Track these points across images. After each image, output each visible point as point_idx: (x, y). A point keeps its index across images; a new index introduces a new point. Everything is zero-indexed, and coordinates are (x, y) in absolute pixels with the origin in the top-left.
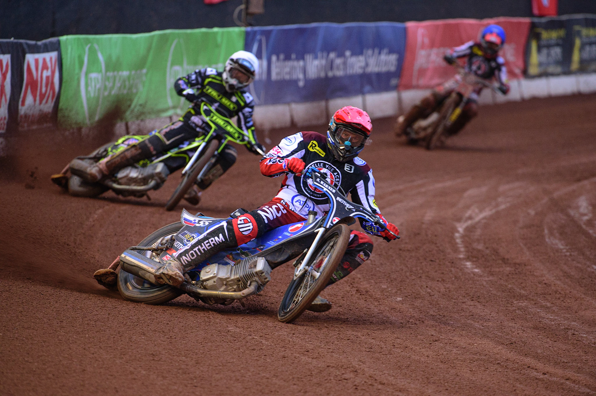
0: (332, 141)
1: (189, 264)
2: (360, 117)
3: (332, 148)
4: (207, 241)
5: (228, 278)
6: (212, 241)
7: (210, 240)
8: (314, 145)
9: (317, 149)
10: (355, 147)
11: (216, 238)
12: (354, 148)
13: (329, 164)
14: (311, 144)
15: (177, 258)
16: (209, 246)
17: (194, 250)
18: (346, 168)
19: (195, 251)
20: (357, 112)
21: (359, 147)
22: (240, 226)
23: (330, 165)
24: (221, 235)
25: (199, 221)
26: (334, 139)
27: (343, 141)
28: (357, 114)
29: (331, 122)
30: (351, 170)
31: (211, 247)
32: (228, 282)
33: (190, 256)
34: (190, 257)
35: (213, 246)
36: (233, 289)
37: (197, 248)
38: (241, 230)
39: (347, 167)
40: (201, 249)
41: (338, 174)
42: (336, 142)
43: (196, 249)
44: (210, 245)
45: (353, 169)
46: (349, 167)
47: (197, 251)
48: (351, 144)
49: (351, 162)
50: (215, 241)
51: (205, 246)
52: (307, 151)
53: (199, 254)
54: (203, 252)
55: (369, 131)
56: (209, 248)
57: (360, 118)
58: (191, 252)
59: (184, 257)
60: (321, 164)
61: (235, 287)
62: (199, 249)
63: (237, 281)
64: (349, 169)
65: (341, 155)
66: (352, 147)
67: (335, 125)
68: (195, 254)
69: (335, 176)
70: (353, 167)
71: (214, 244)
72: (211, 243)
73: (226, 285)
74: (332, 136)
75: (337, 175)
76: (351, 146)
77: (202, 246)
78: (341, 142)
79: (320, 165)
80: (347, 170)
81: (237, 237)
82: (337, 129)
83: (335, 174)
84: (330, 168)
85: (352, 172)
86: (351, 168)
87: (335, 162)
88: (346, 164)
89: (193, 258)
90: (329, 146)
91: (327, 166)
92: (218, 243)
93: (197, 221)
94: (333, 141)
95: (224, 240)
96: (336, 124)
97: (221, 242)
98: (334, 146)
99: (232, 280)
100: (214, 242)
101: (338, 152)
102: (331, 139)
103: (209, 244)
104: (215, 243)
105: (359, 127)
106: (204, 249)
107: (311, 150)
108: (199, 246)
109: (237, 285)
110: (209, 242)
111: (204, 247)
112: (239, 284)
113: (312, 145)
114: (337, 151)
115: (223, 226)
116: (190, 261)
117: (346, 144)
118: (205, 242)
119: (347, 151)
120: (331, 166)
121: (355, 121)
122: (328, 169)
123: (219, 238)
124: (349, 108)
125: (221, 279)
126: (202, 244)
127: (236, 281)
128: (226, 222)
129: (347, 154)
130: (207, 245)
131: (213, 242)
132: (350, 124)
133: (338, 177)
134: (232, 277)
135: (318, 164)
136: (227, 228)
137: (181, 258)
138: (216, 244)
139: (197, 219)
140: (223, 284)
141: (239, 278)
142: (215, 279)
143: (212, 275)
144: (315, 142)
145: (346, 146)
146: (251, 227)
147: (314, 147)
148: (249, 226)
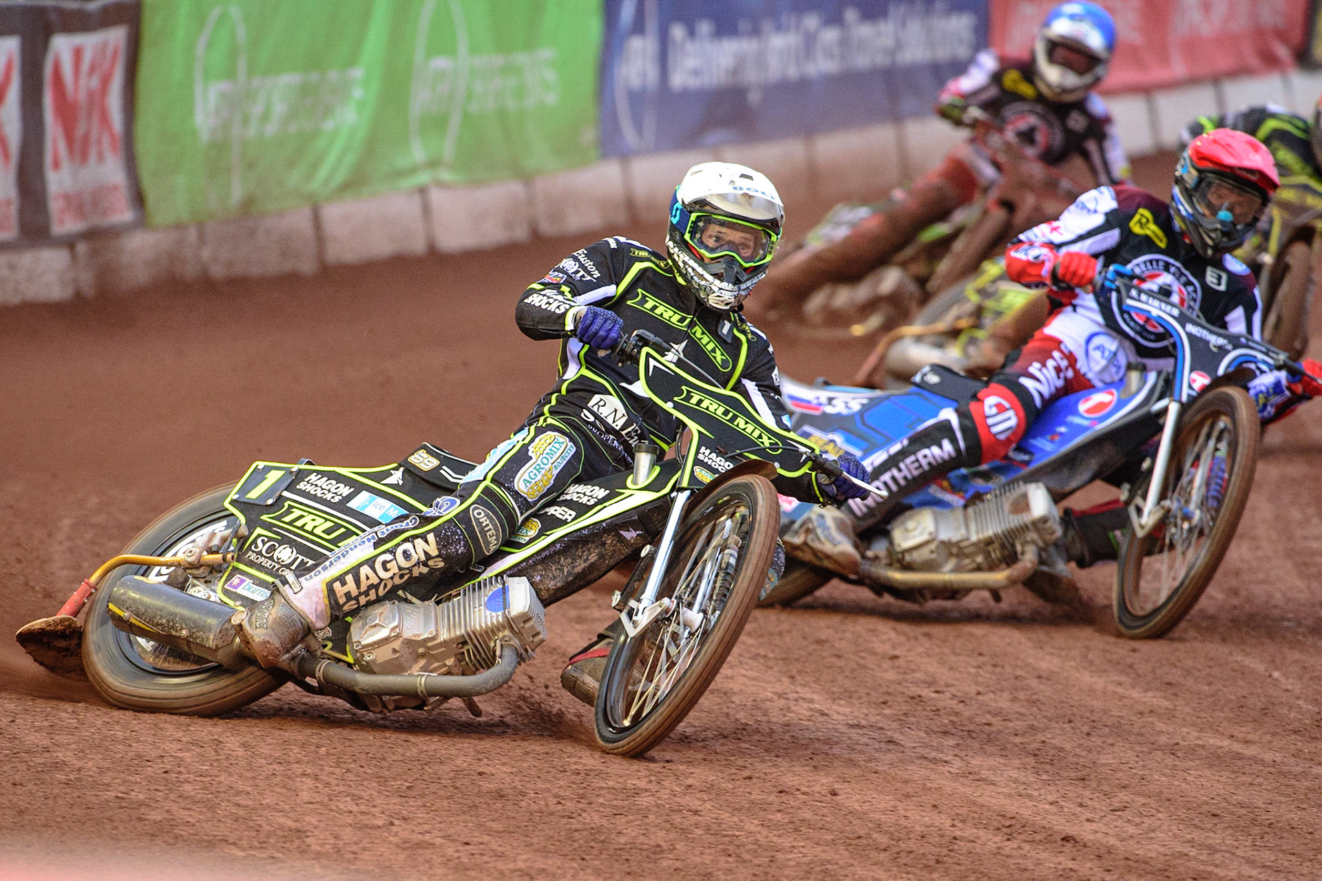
0: (1185, 210)
2: (1253, 154)
3: (1185, 225)
4: (912, 458)
5: (964, 540)
6: (925, 456)
7: (920, 455)
8: (1144, 220)
9: (1152, 230)
10: (1241, 224)
11: (935, 450)
12: (1239, 227)
13: (1177, 264)
14: (1137, 217)
16: (917, 468)
18: (1210, 278)
20: (1246, 142)
23: (1178, 268)
25: (830, 400)
26: (1192, 205)
27: (1214, 211)
28: (1247, 148)
29: (1183, 163)
30: (1219, 284)
31: (921, 470)
32: (961, 548)
35: (927, 467)
37: (889, 473)
38: (993, 430)
39: (1212, 275)
40: (899, 476)
41: (1195, 291)
42: (1195, 214)
43: (886, 477)
44: (921, 466)
45: (1223, 282)
46: (1217, 276)
47: (890, 482)
48: (1231, 218)
49: (1222, 264)
50: (934, 457)
51: (907, 468)
52: (1127, 234)
53: (894, 488)
54: (902, 482)
55: (1274, 185)
56: (916, 473)
57: (1255, 157)
59: (857, 500)
60: (1160, 263)
62: (893, 478)
63: (986, 544)
64: (1215, 281)
65: (1209, 245)
66: (1234, 224)
67: (1194, 173)
69: (1188, 294)
70: (1225, 277)
71: (930, 464)
72: (924, 462)
73: (958, 556)
74: (1187, 197)
75: (1192, 293)
76: (1231, 221)
77: (900, 470)
78: (1207, 212)
80: (1211, 282)
81: (984, 448)
82: (1200, 181)
83: (1190, 288)
84: (1179, 275)
85: (1222, 287)
86: (1220, 278)
88: (1210, 269)
90: (1177, 222)
91: (1173, 269)
92: (940, 460)
93: (824, 400)
94: (1190, 210)
95: (954, 454)
96: (1199, 171)
97: (947, 457)
98: (1190, 222)
99: (973, 544)
100: (930, 459)
101: (1200, 239)
102: (1185, 208)
103: (916, 464)
104: (933, 461)
105: (1254, 178)
106: (905, 478)
107: (1137, 229)
108: (894, 470)
109: (983, 554)
110: (917, 460)
111: (905, 472)
113: (1140, 221)
114: (1199, 233)
115: (948, 422)
117: (1221, 218)
118: (908, 460)
119: (1223, 235)
120: (1180, 270)
121: (1247, 163)
123: (943, 451)
125: (946, 544)
126: (902, 464)
127: (983, 545)
128: (957, 411)
129: (1222, 241)
130: (912, 467)
131: (927, 460)
132: (1231, 168)
133: (1195, 297)
134: (974, 538)
136: (961, 427)
138: (935, 463)
139: (823, 395)
140: (951, 556)
141: (990, 538)
142: (932, 546)
143: (925, 537)
144: (1147, 214)
145: (1223, 223)
146: (1013, 422)
147: (1143, 224)
148: (1009, 419)
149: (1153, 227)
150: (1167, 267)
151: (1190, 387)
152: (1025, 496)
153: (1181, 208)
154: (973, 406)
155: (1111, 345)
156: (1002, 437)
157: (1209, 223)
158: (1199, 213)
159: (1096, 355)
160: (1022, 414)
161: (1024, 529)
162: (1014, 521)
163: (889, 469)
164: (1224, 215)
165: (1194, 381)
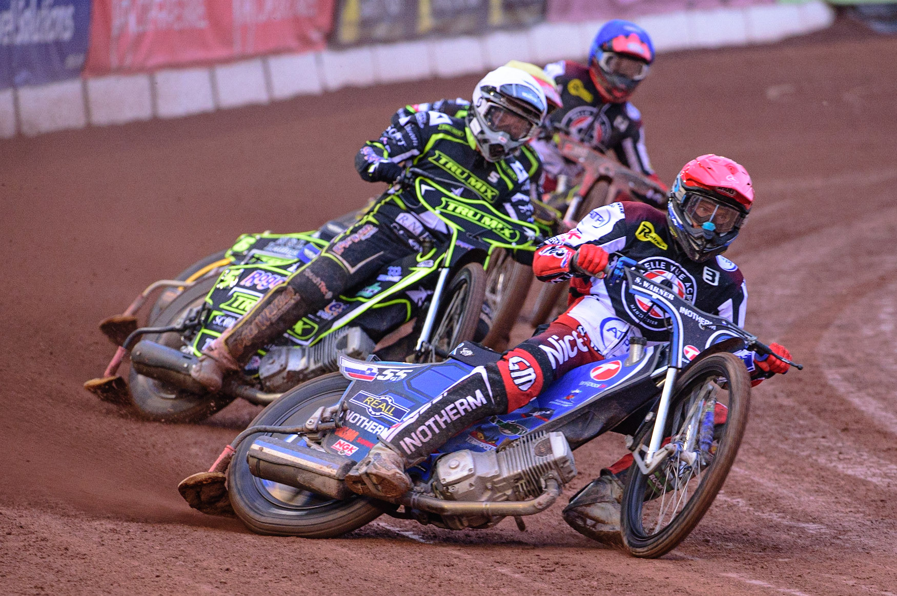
0: (678, 222)
1: (418, 452)
2: (731, 175)
3: (678, 235)
4: (452, 406)
5: (497, 476)
6: (462, 404)
7: (457, 403)
8: (647, 230)
9: (654, 238)
10: (723, 233)
11: (470, 399)
12: (721, 235)
13: (677, 264)
14: (641, 228)
15: (392, 442)
16: (455, 415)
17: (427, 423)
18: (706, 276)
19: (429, 427)
20: (726, 166)
21: (729, 233)
22: (514, 375)
23: (677, 267)
24: (478, 393)
26: (683, 219)
27: (700, 221)
28: (726, 170)
29: (676, 186)
30: (713, 281)
31: (459, 416)
32: (494, 483)
33: (420, 436)
34: (419, 438)
35: (463, 413)
36: (505, 497)
37: (432, 419)
38: (517, 382)
39: (707, 274)
40: (441, 421)
41: (692, 286)
42: (685, 225)
43: (430, 422)
44: (458, 413)
45: (717, 279)
46: (711, 274)
47: (434, 426)
48: (714, 228)
49: (714, 265)
50: (469, 404)
51: (448, 414)
53: (437, 431)
54: (444, 426)
55: (749, 202)
56: (454, 418)
57: (733, 179)
58: (420, 429)
59: (407, 440)
60: (663, 263)
61: (509, 492)
62: (436, 422)
63: (515, 480)
64: (710, 278)
65: (697, 249)
66: (717, 233)
67: (684, 192)
68: (429, 433)
69: (686, 289)
70: (718, 274)
71: (465, 410)
72: (461, 409)
73: (492, 489)
74: (679, 212)
75: (689, 287)
76: (714, 231)
77: (441, 416)
78: (695, 224)
79: (659, 265)
80: (707, 279)
81: (509, 396)
82: (687, 199)
83: (688, 284)
84: (677, 273)
85: (716, 284)
86: (714, 276)
87: (686, 262)
88: (706, 268)
89: (425, 440)
90: (673, 232)
91: (673, 268)
92: (474, 407)
94: (681, 222)
95: (485, 402)
96: (686, 189)
97: (480, 405)
98: (682, 232)
99: (504, 480)
100: (466, 406)
101: (690, 245)
102: (677, 220)
103: (455, 411)
104: (468, 408)
105: (732, 195)
106: (445, 422)
107: (642, 238)
108: (436, 416)
109: (513, 488)
110: (455, 408)
111: (446, 417)
112: (518, 486)
113: (643, 231)
114: (688, 241)
115: (480, 376)
116: (420, 445)
117: (706, 228)
118: (448, 408)
119: (708, 241)
120: (680, 270)
121: (723, 184)
122: (675, 274)
123: (476, 399)
124: (711, 158)
125: (482, 479)
126: (443, 412)
127: (512, 481)
128: (487, 367)
129: (708, 246)
130: (451, 413)
131: (463, 407)
132: (713, 188)
133: (692, 292)
134: (505, 475)
135: (657, 263)
136: (489, 378)
137: (402, 443)
138: (470, 410)
140: (486, 488)
141: (520, 474)
142: (472, 480)
143: (465, 473)
144: (649, 224)
145: (706, 231)
146: (533, 376)
147: (647, 233)
148: (530, 374)
149: (653, 235)
150: (668, 267)
151: (684, 357)
152: (548, 441)
153: (674, 220)
154: (500, 364)
155: (622, 327)
156: (524, 388)
157: (696, 232)
158: (689, 224)
159: (609, 335)
160: (539, 371)
161: (547, 467)
162: (540, 461)
163: (433, 416)
164: (708, 225)
165: (687, 352)
